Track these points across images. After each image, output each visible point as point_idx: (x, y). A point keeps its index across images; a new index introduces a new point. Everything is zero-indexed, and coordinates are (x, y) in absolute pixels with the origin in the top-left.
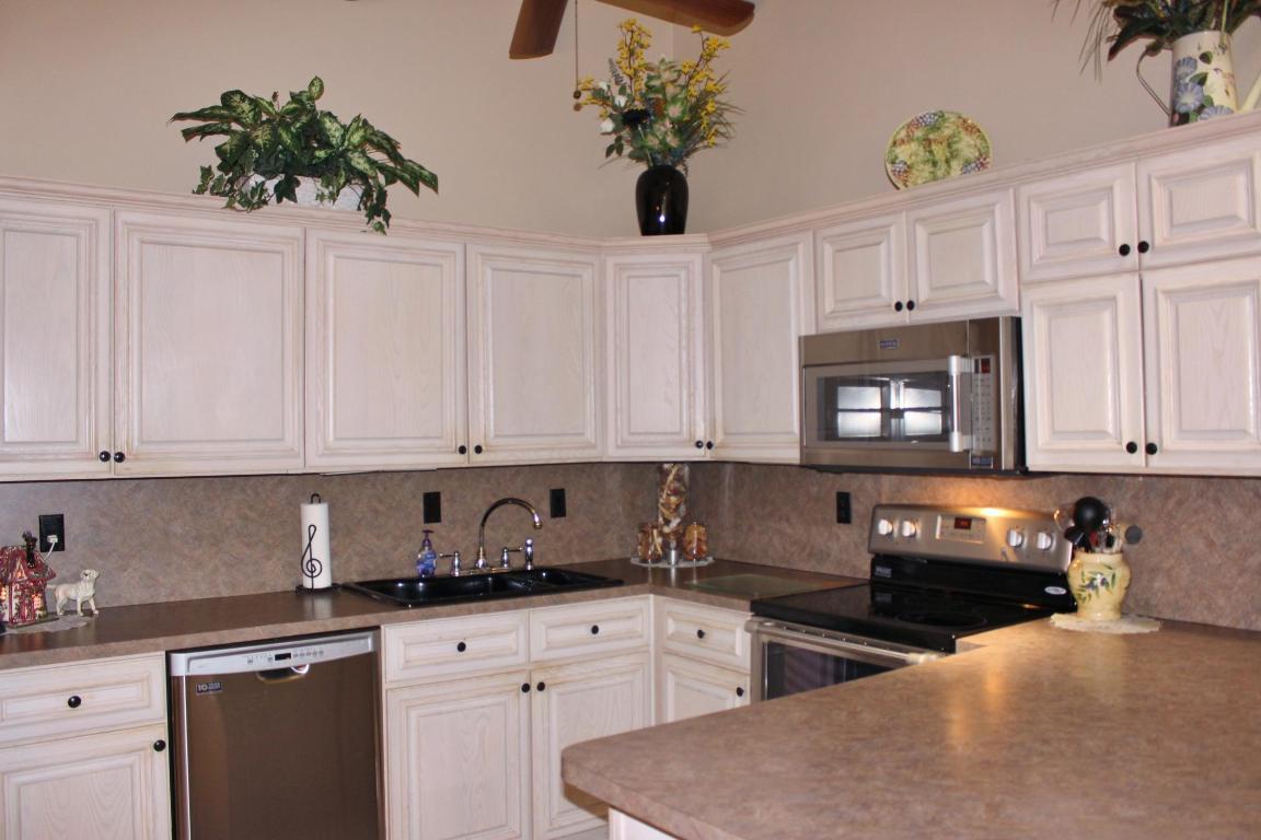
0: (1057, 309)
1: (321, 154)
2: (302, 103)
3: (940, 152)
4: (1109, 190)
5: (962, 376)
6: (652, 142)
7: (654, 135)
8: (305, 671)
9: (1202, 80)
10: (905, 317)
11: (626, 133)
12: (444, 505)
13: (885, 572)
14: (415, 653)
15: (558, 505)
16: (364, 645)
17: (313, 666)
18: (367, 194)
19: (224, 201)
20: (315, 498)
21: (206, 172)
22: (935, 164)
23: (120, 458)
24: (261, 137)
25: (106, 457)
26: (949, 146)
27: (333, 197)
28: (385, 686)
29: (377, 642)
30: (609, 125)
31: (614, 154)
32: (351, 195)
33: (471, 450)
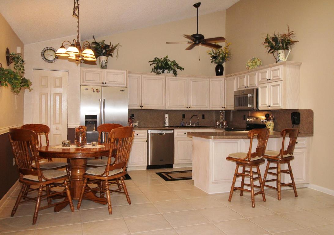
0: (262, 88)
1: (168, 66)
2: (165, 59)
3: (254, 64)
4: (267, 72)
5: (250, 97)
6: (217, 61)
7: (218, 60)
8: (164, 134)
9: (279, 57)
10: (247, 88)
11: (214, 59)
12: (185, 116)
13: (248, 126)
14: (179, 133)
15: (203, 117)
16: (172, 132)
17: (165, 134)
18: (174, 72)
19: (155, 73)
20: (167, 114)
21: (153, 69)
22: (253, 66)
23: (142, 106)
24: (160, 65)
25: (140, 106)
26: (256, 63)
27: (169, 72)
28: (175, 138)
29: (174, 131)
30: (211, 58)
31: (212, 63)
32: (172, 72)
33: (188, 107)
